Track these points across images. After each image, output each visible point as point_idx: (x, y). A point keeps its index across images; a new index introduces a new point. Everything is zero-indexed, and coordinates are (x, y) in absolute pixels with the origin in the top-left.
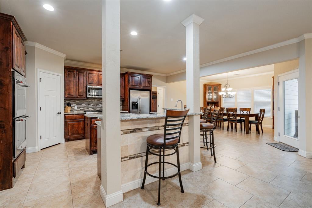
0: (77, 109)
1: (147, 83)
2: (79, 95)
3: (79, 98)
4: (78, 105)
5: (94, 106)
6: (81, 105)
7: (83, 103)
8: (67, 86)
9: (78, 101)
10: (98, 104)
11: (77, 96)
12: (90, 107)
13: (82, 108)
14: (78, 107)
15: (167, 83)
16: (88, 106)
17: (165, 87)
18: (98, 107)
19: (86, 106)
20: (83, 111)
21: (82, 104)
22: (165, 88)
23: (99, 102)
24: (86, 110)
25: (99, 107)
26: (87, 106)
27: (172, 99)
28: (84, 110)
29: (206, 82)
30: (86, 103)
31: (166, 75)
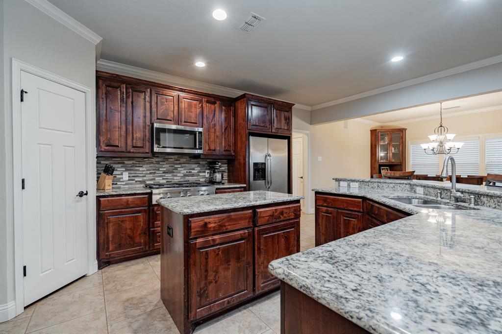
0: (129, 180)
1: (283, 122)
2: (134, 145)
3: (133, 152)
4: (131, 170)
5: (167, 173)
6: (139, 170)
7: (142, 167)
8: (104, 123)
9: (131, 162)
10: (176, 169)
11: (128, 150)
12: (160, 176)
13: (140, 179)
14: (129, 176)
15: (311, 124)
16: (155, 173)
17: (308, 132)
18: (176, 176)
19: (148, 172)
20: (142, 185)
21: (141, 169)
22: (307, 135)
23: (180, 164)
24: (148, 182)
25: (178, 175)
26: (151, 173)
27: (320, 159)
28: (144, 182)
29: (375, 125)
30: (148, 166)
31: (309, 108)
